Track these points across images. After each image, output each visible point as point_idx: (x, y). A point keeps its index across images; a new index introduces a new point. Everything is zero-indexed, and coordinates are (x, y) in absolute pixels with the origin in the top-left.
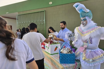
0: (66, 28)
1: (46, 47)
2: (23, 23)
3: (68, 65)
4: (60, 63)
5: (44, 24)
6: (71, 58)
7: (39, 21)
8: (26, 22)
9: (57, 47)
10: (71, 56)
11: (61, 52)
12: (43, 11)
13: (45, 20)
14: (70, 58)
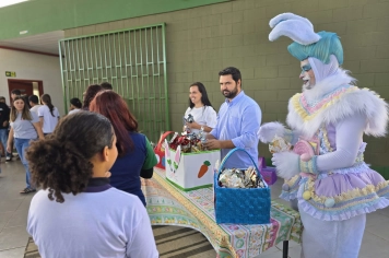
0: (241, 94)
1: (170, 162)
2: (86, 70)
3: (243, 230)
4: (218, 223)
5: (162, 75)
6: (256, 202)
7: (144, 65)
8: (94, 69)
9: (207, 164)
10: (255, 197)
11: (220, 184)
12: (160, 27)
13: (164, 62)
14: (251, 202)
